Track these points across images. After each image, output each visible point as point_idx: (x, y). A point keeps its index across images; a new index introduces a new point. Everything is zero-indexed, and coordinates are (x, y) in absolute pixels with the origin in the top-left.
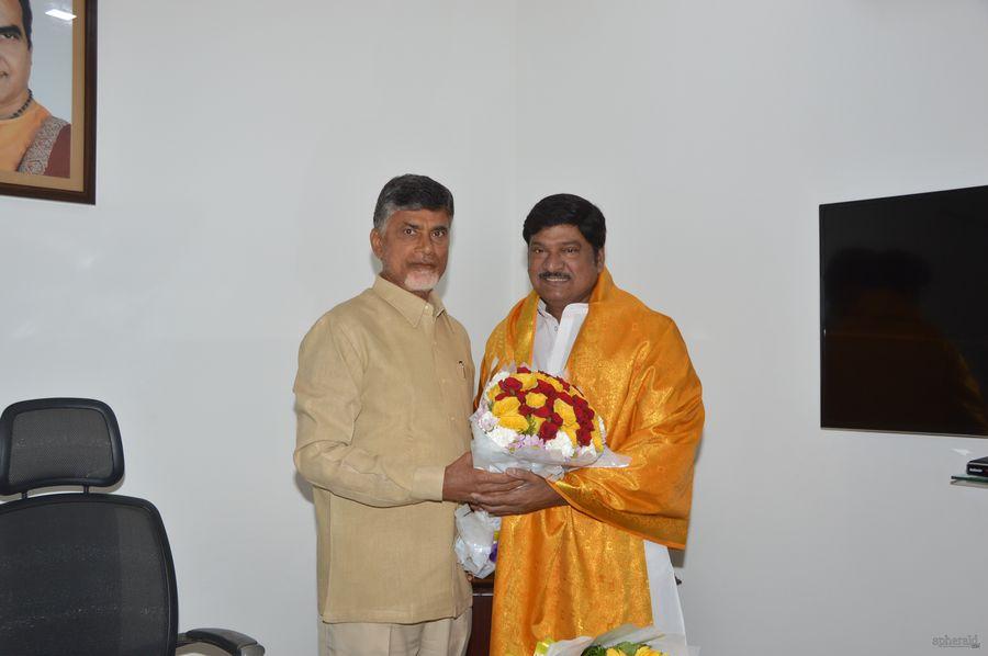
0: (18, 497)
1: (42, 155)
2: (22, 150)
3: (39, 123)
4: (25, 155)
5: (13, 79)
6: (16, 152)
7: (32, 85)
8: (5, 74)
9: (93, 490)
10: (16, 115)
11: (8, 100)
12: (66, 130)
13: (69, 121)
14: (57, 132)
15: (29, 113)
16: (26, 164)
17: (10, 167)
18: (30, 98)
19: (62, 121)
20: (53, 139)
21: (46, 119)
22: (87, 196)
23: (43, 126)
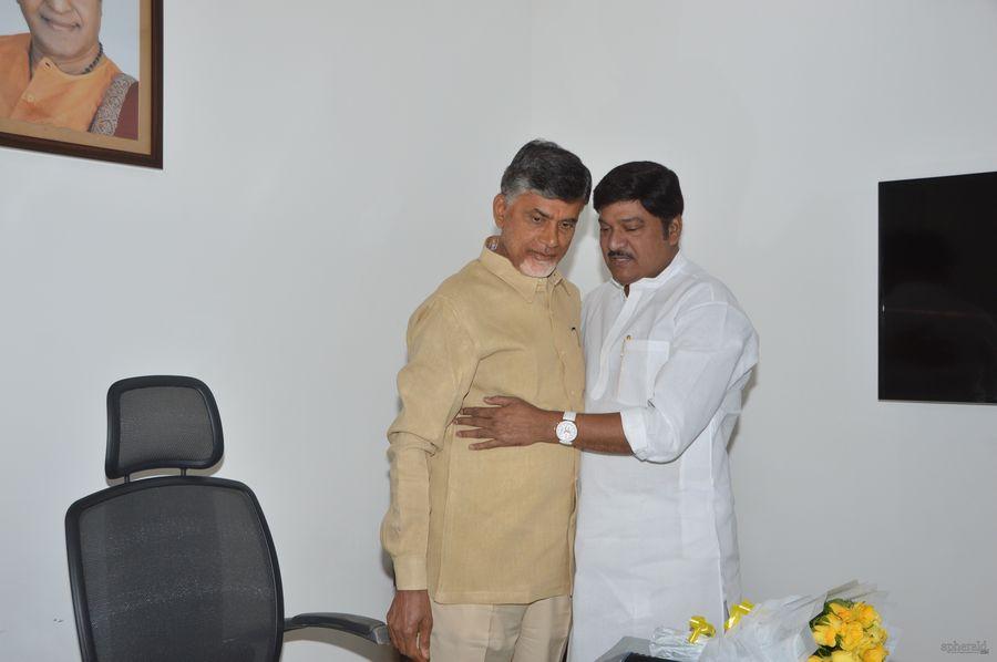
0: (121, 481)
1: (112, 114)
2: (95, 109)
3: (109, 80)
4: (96, 113)
5: (86, 31)
6: (88, 109)
7: (102, 39)
8: (78, 25)
9: (190, 472)
10: (88, 71)
11: (81, 54)
12: (134, 88)
13: (138, 78)
14: (125, 91)
15: (100, 69)
16: (97, 123)
17: (82, 127)
18: (100, 53)
19: (131, 78)
20: (122, 97)
21: (116, 75)
22: (154, 159)
23: (113, 82)
